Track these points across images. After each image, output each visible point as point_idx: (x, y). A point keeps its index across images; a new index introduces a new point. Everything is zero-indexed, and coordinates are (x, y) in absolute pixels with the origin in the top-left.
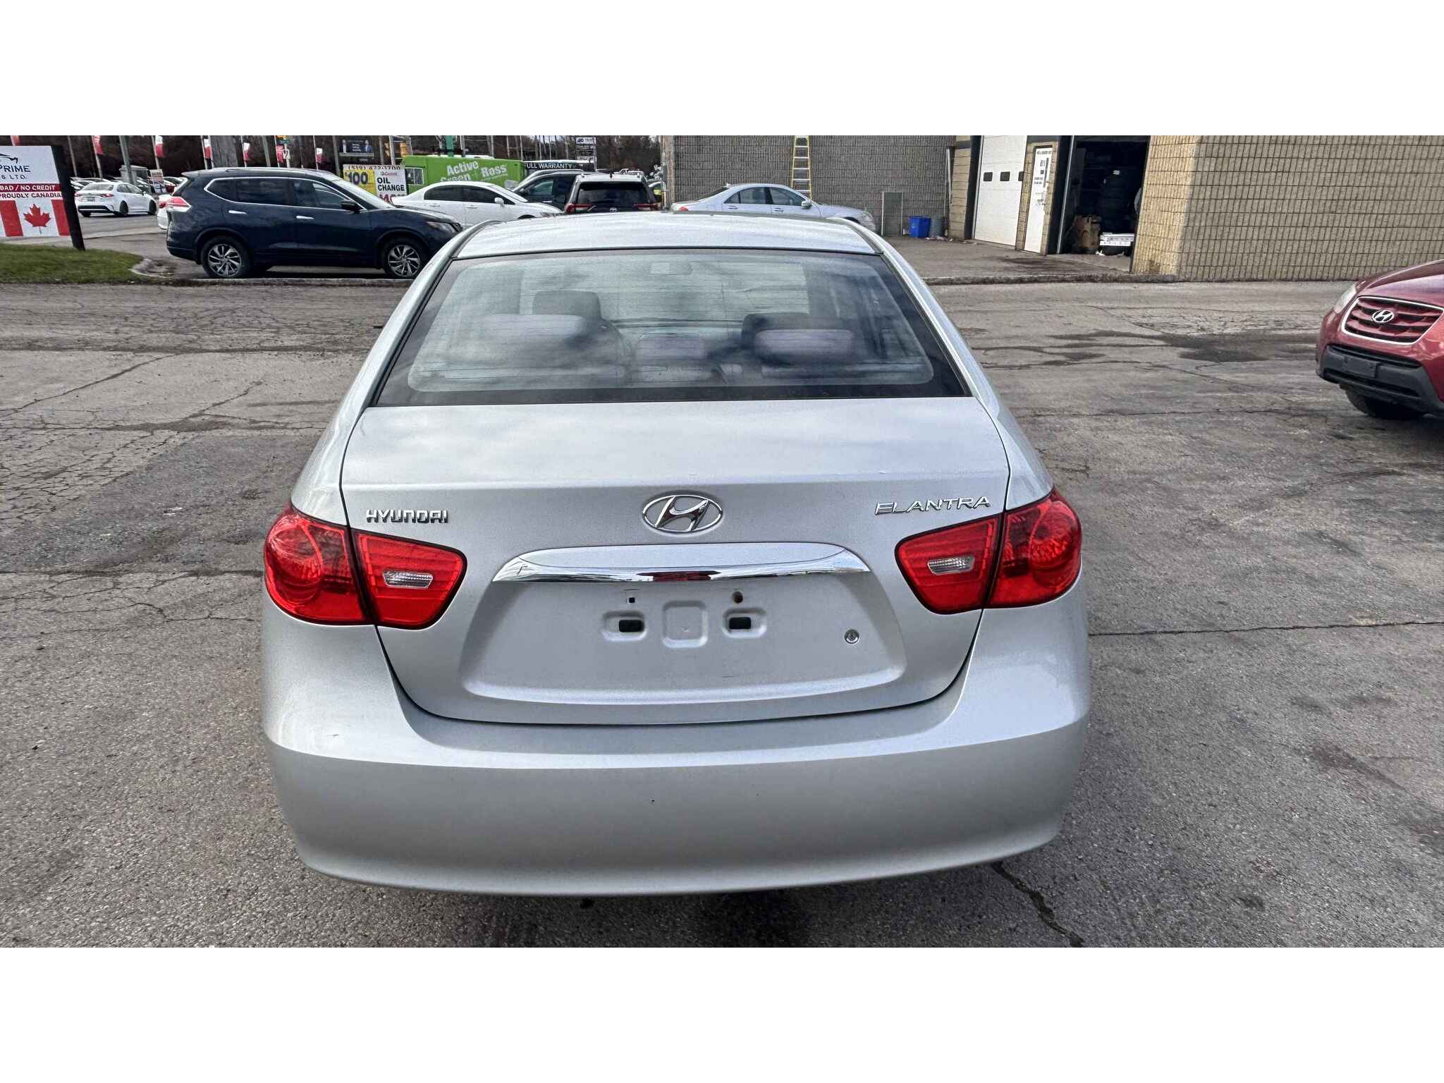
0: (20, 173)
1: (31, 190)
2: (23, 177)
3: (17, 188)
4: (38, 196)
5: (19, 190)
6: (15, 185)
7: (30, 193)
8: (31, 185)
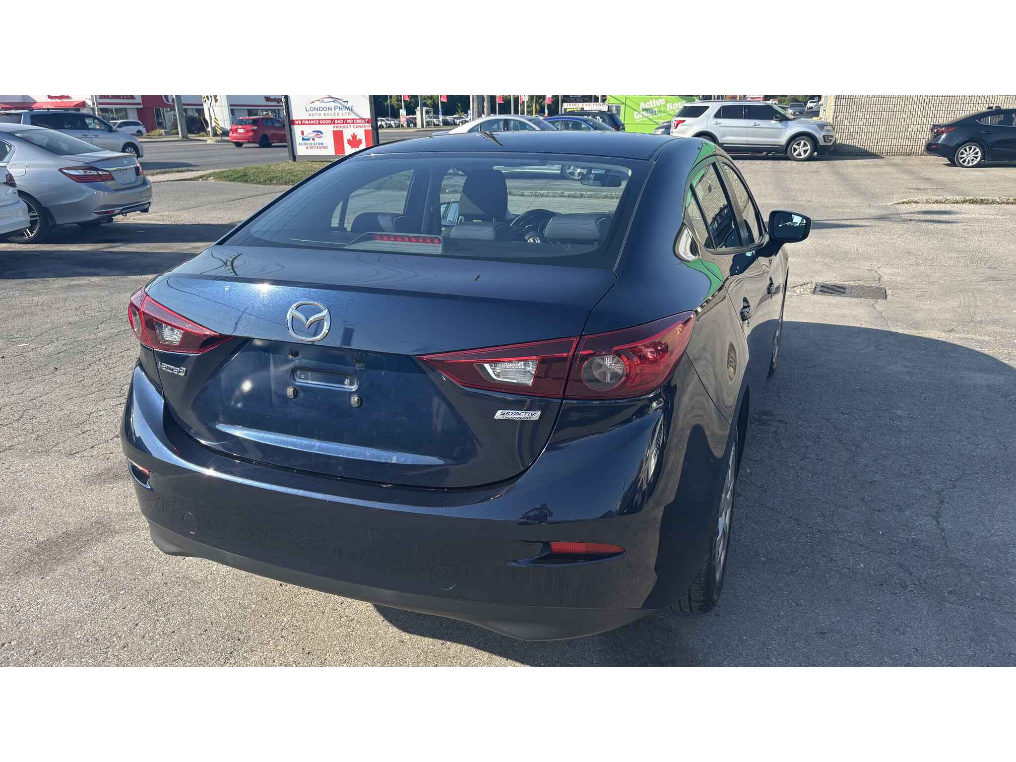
0: (348, 111)
2: (349, 114)
4: (357, 127)
5: (346, 123)
6: (344, 120)
7: (352, 125)
8: (353, 119)
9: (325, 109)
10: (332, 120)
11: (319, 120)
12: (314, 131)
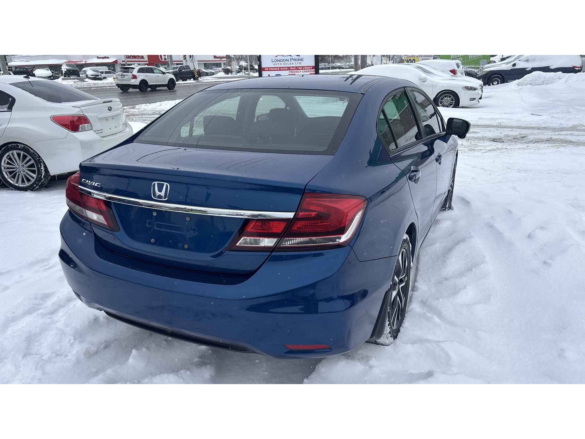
0: (299, 62)
1: (302, 69)
2: (300, 63)
3: (297, 68)
4: (305, 71)
5: (298, 69)
6: (296, 67)
7: (302, 70)
8: (303, 67)
9: (284, 60)
10: (288, 67)
11: (280, 68)
12: (276, 75)
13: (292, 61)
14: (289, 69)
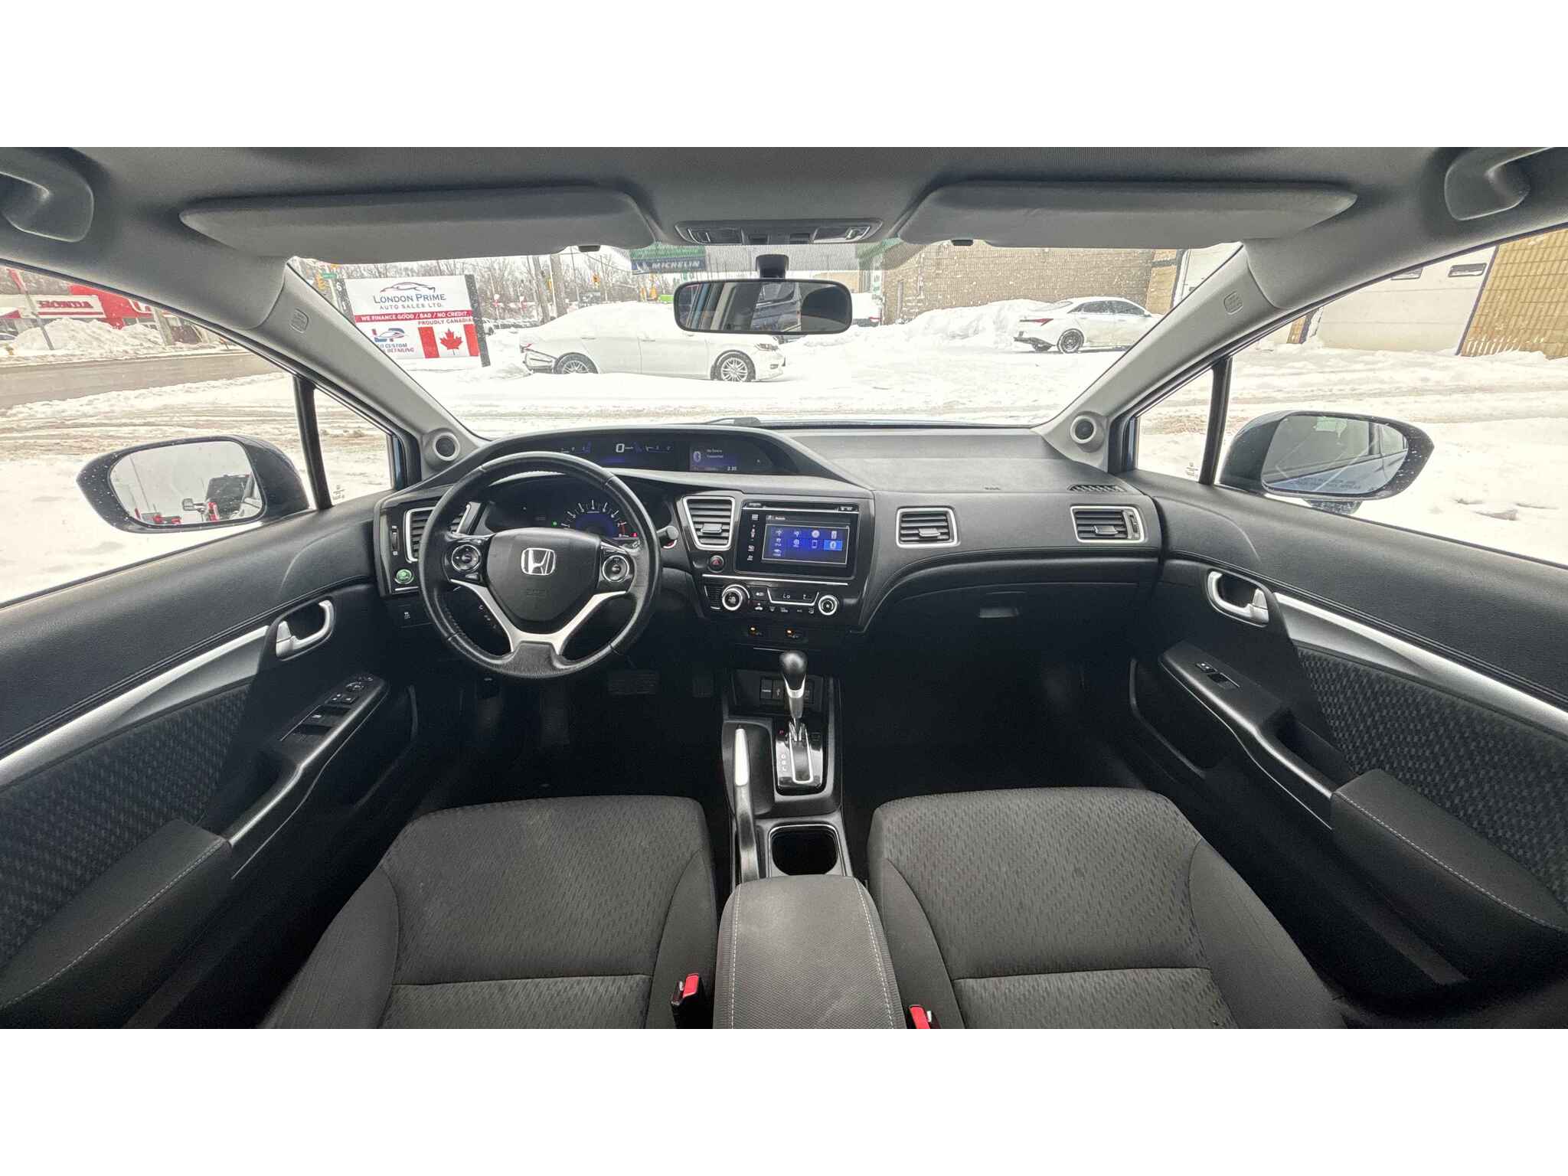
0: (436, 301)
1: (447, 316)
2: (439, 305)
3: (434, 315)
4: (452, 321)
5: (436, 317)
6: (432, 313)
7: (445, 320)
8: (446, 312)
9: (403, 299)
10: (415, 314)
11: (396, 315)
12: (390, 329)
13: (421, 301)
14: (416, 316)
